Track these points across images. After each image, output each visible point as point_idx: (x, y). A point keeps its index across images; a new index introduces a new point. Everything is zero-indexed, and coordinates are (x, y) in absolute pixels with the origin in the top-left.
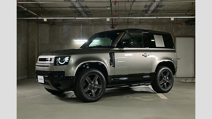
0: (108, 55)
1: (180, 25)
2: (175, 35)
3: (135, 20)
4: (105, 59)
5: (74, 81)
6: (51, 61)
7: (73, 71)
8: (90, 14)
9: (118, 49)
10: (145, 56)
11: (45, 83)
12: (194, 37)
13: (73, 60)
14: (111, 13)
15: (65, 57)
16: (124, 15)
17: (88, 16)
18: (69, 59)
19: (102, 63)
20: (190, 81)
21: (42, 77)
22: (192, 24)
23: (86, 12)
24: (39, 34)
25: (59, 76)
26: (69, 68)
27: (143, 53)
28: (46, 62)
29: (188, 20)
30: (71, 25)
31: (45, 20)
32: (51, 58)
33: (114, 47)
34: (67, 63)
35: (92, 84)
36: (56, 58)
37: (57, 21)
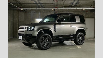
0: (53, 26)
1: (87, 12)
2: (85, 17)
3: (65, 10)
4: (52, 28)
5: (37, 39)
6: (25, 29)
7: (36, 34)
8: (44, 7)
9: (58, 23)
10: (71, 26)
11: (23, 40)
12: (94, 18)
13: (36, 28)
14: (54, 6)
15: (32, 27)
16: (60, 7)
17: (43, 8)
18: (34, 28)
19: (50, 30)
20: (92, 40)
21: (21, 37)
22: (93, 12)
23: (42, 6)
24: (19, 17)
25: (29, 36)
26: (34, 32)
27: (70, 25)
28: (23, 29)
29: (91, 10)
30: (35, 12)
31: (22, 9)
32: (25, 28)
33: (56, 22)
34: (33, 30)
35: (45, 41)
36: (28, 27)
37: (28, 10)
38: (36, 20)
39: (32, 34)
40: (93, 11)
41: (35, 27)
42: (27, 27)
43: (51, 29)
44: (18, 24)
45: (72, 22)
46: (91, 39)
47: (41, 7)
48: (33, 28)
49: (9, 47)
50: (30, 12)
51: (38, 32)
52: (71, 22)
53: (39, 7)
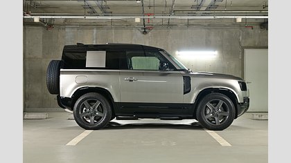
1: (250, 30)
2: (243, 45)
3: (180, 22)
8: (108, 11)
31: (37, 19)
37: (55, 22)
50: (64, 29)
53: (93, 13)
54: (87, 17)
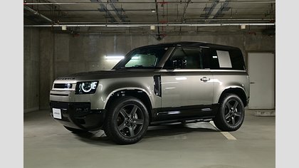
0: (152, 79)
1: (253, 36)
2: (246, 49)
3: (190, 29)
4: (147, 85)
5: (104, 116)
6: (71, 87)
7: (103, 101)
8: (126, 19)
9: (165, 71)
10: (205, 81)
11: (63, 119)
12: (274, 52)
13: (102, 85)
14: (157, 19)
15: (91, 82)
16: (175, 21)
17: (125, 22)
18: (97, 85)
19: (144, 90)
20: (268, 115)
21: (59, 111)
22: (271, 35)
23: (121, 17)
24: (56, 48)
25: (83, 110)
26: (97, 97)
27: (202, 77)
28: (65, 89)
29: (264, 28)
30: (100, 36)
31: (64, 28)
32: (71, 84)
33: (160, 68)
34: (93, 91)
35: (129, 118)
36: (78, 84)
37: (80, 30)
38: (105, 57)
39: (89, 103)
40: (271, 32)
41: (98, 82)
42: (75, 82)
43: (146, 90)
44: (51, 69)
45: (207, 68)
46: (265, 114)
47: (118, 19)
48: (93, 85)
49: (26, 138)
50: (88, 36)
51: (108, 98)
52: (204, 68)
53: (113, 22)
54: (108, 26)
